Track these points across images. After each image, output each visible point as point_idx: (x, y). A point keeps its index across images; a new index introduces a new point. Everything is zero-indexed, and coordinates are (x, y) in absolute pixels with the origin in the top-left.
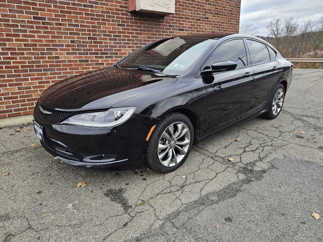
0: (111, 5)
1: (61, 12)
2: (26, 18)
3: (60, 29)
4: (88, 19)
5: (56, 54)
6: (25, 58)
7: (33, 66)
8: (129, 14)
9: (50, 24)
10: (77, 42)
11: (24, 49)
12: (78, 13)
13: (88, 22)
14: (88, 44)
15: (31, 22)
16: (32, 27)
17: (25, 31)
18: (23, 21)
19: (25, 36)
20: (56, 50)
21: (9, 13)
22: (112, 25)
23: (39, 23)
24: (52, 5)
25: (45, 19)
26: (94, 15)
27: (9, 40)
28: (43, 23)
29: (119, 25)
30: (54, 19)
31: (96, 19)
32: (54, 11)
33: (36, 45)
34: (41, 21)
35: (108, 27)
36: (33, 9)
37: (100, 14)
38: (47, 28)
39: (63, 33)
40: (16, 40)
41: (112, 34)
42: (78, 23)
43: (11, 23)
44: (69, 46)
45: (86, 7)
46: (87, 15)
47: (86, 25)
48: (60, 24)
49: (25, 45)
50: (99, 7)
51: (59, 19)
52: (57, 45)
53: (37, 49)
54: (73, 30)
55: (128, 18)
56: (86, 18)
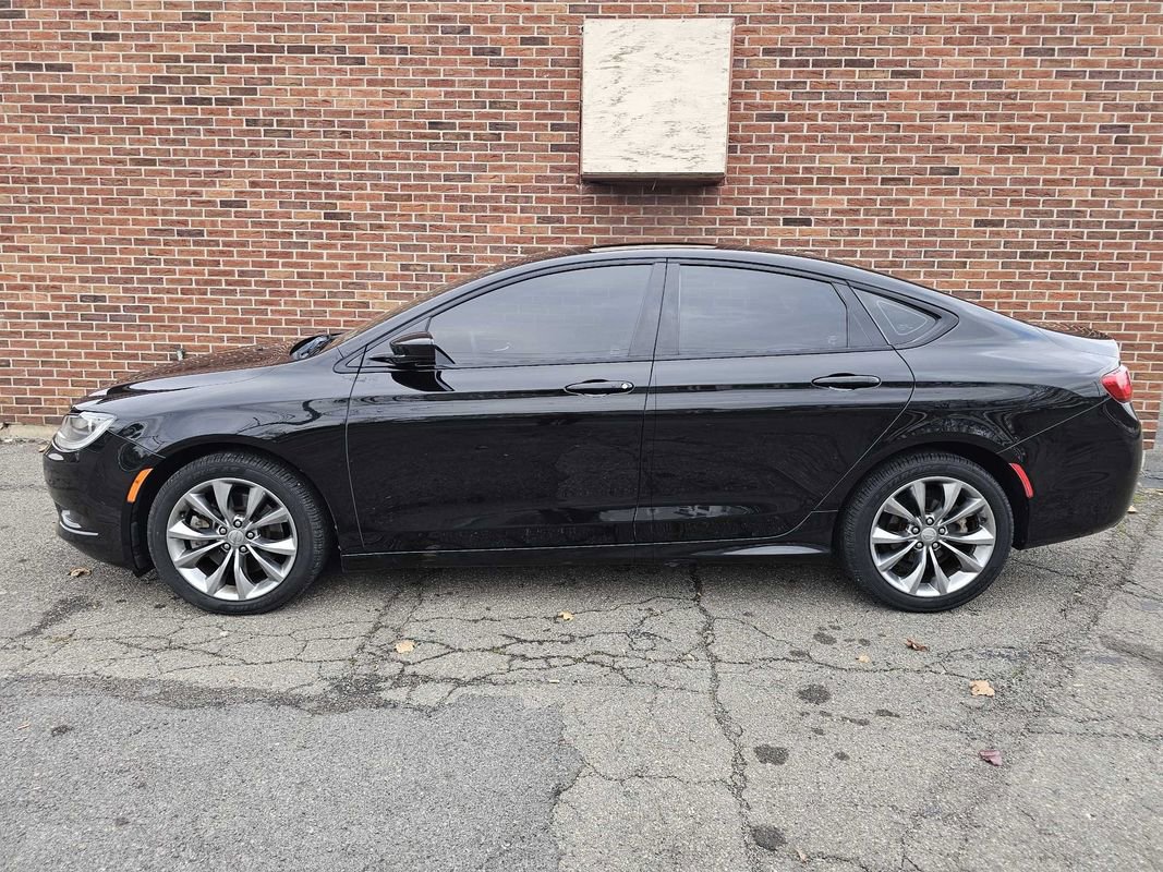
0: (524, 169)
1: (388, 197)
2: (312, 215)
3: (380, 237)
4: (454, 209)
5: (364, 295)
6: (295, 303)
7: (309, 321)
8: (580, 187)
9: (357, 227)
10: (418, 268)
11: (295, 284)
12: (428, 198)
13: (449, 219)
14: (444, 274)
15: (319, 226)
16: (320, 236)
17: (304, 245)
18: (303, 223)
19: (302, 255)
20: (364, 286)
21: (278, 209)
22: (520, 220)
23: (334, 226)
24: (368, 183)
25: (348, 216)
26: (469, 199)
27: (270, 265)
28: (344, 227)
29: (542, 220)
30: (368, 216)
31: (474, 209)
32: (369, 197)
33: (321, 275)
34: (339, 222)
35: (509, 228)
36: (328, 196)
37: (489, 194)
38: (349, 237)
39: (386, 247)
40: (284, 265)
41: (519, 246)
42: (425, 220)
43: (280, 230)
44: (395, 277)
45: (450, 180)
46: (451, 200)
47: (445, 226)
48: (380, 227)
49: (300, 275)
50: (486, 178)
51: (380, 215)
52: (368, 276)
53: (323, 285)
54: (410, 238)
55: (573, 198)
56: (446, 209)
